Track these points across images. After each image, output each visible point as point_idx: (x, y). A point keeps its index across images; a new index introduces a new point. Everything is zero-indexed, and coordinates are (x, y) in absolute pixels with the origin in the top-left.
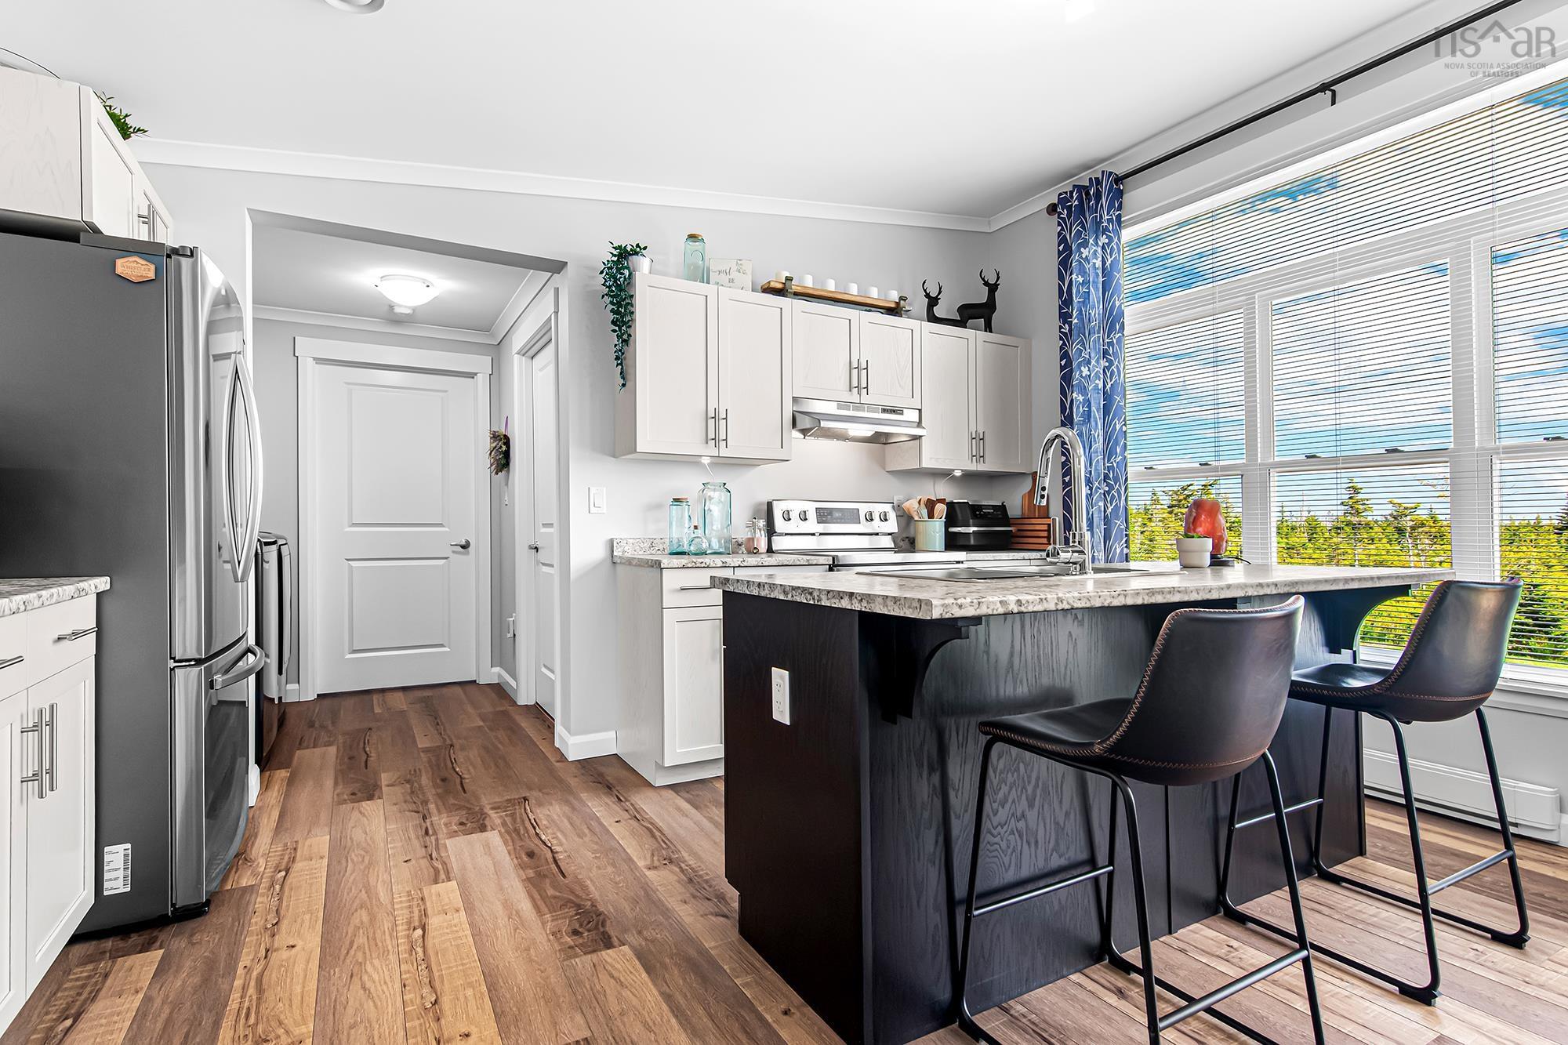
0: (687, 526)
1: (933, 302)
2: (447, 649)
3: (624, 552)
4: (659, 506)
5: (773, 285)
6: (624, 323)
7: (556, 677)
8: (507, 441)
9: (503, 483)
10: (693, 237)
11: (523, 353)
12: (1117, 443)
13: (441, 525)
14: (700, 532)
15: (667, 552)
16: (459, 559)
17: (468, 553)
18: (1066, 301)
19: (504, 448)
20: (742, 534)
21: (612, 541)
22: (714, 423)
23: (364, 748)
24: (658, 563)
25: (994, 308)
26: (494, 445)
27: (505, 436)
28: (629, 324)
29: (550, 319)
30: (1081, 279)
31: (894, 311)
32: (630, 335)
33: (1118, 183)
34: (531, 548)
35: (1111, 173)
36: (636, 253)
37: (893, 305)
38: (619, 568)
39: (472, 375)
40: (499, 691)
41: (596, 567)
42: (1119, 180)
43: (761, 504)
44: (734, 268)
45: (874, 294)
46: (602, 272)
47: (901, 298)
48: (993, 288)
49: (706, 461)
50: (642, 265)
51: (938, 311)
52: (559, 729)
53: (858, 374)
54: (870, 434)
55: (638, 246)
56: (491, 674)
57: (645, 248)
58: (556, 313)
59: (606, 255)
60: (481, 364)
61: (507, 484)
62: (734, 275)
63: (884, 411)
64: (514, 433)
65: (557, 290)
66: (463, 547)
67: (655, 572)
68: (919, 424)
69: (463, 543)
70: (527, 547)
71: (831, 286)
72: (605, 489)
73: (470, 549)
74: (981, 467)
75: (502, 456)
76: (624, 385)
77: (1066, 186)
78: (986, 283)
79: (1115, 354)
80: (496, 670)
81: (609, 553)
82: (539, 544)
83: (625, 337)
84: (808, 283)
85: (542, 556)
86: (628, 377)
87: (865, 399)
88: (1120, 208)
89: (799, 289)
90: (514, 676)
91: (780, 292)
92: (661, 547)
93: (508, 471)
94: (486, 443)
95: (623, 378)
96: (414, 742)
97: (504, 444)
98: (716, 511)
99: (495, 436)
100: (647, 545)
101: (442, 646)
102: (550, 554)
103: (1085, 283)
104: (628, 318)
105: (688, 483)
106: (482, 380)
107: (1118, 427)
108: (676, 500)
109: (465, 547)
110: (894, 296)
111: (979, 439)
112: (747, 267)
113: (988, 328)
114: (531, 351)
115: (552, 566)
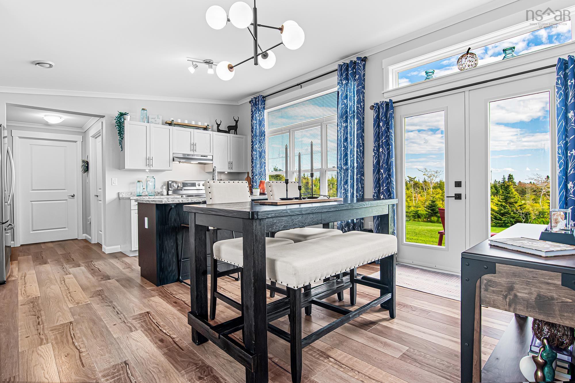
0: (142, 188)
1: (218, 125)
2: (67, 229)
3: (123, 196)
4: (133, 183)
5: (168, 122)
6: (122, 134)
7: (102, 233)
8: (87, 163)
9: (86, 176)
10: (143, 109)
11: (93, 137)
12: (262, 165)
13: (64, 189)
14: (145, 190)
15: (136, 195)
16: (72, 200)
17: (74, 198)
18: (252, 128)
19: (87, 165)
20: (159, 190)
21: (119, 193)
22: (149, 161)
23: (41, 255)
24: (130, 198)
25: (237, 128)
26: (83, 164)
27: (87, 161)
28: (123, 134)
29: (100, 130)
30: (255, 122)
31: (205, 129)
32: (123, 137)
33: (264, 99)
34: (95, 196)
35: (261, 96)
36: (126, 115)
37: (205, 127)
38: (121, 200)
39: (76, 142)
40: (86, 241)
41: (115, 200)
42: (264, 97)
43: (166, 182)
44: (156, 117)
45: (200, 124)
46: (115, 119)
47: (207, 125)
48: (237, 122)
49: (147, 170)
50: (128, 117)
51: (220, 128)
52: (103, 246)
53: (193, 146)
54: (197, 163)
55: (126, 113)
56: (84, 236)
57: (128, 113)
58: (102, 129)
59: (117, 114)
60: (79, 138)
61: (88, 176)
62: (156, 119)
63: (201, 156)
64: (90, 160)
65: (102, 122)
66: (72, 196)
67: (129, 201)
68: (212, 160)
69: (72, 195)
70: (94, 196)
71: (186, 122)
72: (117, 179)
73: (75, 197)
74: (231, 171)
75: (86, 167)
76: (122, 150)
77: (252, 97)
78: (235, 120)
79: (263, 143)
80: (85, 235)
81: (118, 197)
82: (98, 195)
83: (122, 137)
84: (179, 121)
85: (99, 198)
86: (123, 148)
87: (195, 153)
88: (264, 104)
89: (176, 123)
90: (90, 235)
91: (170, 124)
92: (134, 194)
93: (88, 172)
94: (81, 164)
95: (122, 149)
96: (57, 253)
97: (87, 164)
98: (151, 184)
99: (83, 161)
100: (130, 194)
101: (65, 228)
102: (101, 198)
103: (256, 123)
104: (123, 132)
105: (142, 176)
106: (79, 143)
107: (263, 161)
108: (138, 181)
109: (73, 196)
110: (206, 124)
111: (230, 163)
112: (161, 117)
113: (236, 133)
114: (95, 136)
115: (101, 201)
